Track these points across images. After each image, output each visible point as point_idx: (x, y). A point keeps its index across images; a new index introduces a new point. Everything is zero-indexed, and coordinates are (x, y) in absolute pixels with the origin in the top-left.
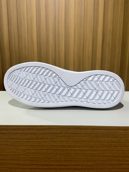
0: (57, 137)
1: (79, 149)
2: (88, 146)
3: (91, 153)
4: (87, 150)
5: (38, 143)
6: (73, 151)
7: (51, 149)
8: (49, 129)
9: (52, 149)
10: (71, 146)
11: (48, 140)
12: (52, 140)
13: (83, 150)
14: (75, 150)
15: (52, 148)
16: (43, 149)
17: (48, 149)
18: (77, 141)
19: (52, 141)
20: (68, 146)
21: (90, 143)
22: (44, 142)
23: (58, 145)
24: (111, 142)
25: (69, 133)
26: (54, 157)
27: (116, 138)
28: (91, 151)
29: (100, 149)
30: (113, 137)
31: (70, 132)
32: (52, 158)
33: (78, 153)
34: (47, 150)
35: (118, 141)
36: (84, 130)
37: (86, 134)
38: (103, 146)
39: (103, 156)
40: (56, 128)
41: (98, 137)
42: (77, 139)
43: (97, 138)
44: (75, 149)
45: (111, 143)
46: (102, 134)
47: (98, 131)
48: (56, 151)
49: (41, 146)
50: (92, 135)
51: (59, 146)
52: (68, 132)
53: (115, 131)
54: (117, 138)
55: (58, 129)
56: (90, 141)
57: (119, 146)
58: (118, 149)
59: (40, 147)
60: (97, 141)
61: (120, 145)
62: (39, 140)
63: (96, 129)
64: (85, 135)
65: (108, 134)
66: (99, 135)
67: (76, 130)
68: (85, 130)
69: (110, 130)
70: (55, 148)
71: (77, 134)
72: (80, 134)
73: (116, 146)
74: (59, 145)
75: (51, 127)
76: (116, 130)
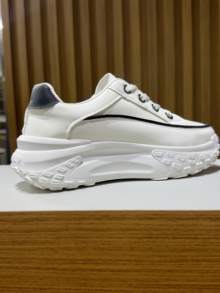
0: (58, 238)
1: (110, 267)
2: (129, 261)
3: (138, 277)
4: (127, 271)
5: (17, 252)
6: (95, 272)
7: (45, 267)
8: (39, 220)
9: (48, 269)
10: (90, 260)
11: (37, 246)
12: (46, 246)
13: (119, 271)
14: (100, 271)
15: (48, 266)
16: (29, 268)
17: (39, 268)
18: (103, 249)
19: (47, 248)
20: (84, 260)
21: (133, 253)
22: (29, 250)
23: (60, 259)
24: (184, 250)
25: (83, 230)
26: (53, 287)
27: (194, 240)
28: (137, 273)
29: (159, 268)
30: (186, 238)
31: (86, 227)
32: (49, 289)
33: (106, 279)
34: (37, 271)
35: (200, 247)
36: (117, 222)
37: (122, 230)
38: (166, 261)
39: (166, 285)
40: (55, 216)
41: (151, 238)
42: (103, 244)
43: (148, 239)
44: (100, 267)
45: (184, 254)
46: (161, 230)
47: (150, 222)
48: (57, 273)
49: (24, 261)
50: (137, 232)
51: (63, 260)
52: (82, 226)
53: (191, 222)
54: (198, 240)
55: (59, 219)
56: (132, 249)
57: (204, 261)
58: (203, 269)
59: (22, 263)
60: (151, 248)
61: (207, 258)
62: (19, 247)
63: (144, 219)
64: (120, 232)
65: (175, 230)
66: (153, 232)
67: (100, 222)
68: (120, 222)
69: (178, 219)
70: (56, 266)
71: (101, 230)
72: (109, 230)
73: (198, 261)
74: (63, 258)
75: (42, 214)
76: (193, 219)
